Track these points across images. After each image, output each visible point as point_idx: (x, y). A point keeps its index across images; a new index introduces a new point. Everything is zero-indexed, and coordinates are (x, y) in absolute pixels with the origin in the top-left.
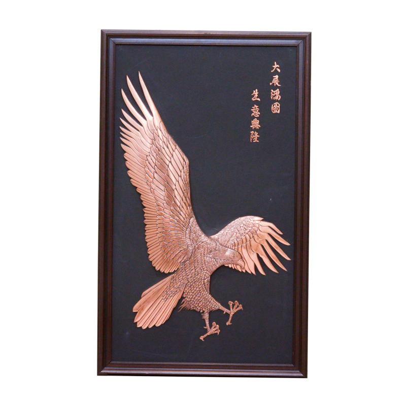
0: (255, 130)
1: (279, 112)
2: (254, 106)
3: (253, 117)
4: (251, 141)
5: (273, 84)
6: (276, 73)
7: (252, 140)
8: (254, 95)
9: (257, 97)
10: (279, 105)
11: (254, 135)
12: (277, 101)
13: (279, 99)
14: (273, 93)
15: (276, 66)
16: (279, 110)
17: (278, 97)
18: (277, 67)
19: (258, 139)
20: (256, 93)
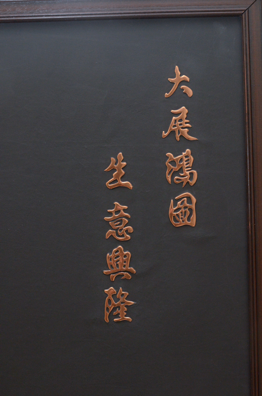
0: (120, 281)
1: (193, 222)
2: (113, 206)
3: (114, 242)
4: (107, 320)
5: (173, 132)
6: (179, 98)
7: (111, 316)
8: (114, 170)
9: (123, 179)
10: (194, 200)
11: (117, 300)
12: (188, 187)
13: (193, 182)
14: (173, 163)
15: (179, 77)
16: (194, 217)
17: (189, 175)
18: (184, 82)
19: (130, 310)
20: (119, 162)
